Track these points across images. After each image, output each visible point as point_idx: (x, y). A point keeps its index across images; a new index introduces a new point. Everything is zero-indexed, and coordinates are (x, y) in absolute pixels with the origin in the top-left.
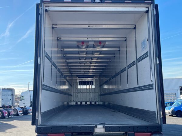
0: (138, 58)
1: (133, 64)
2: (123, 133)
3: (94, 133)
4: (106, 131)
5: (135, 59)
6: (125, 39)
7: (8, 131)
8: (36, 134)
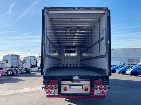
0: (100, 39)
1: (98, 42)
2: (88, 80)
3: (73, 80)
4: (79, 79)
5: (99, 39)
6: (94, 26)
7: (19, 82)
8: (43, 79)
